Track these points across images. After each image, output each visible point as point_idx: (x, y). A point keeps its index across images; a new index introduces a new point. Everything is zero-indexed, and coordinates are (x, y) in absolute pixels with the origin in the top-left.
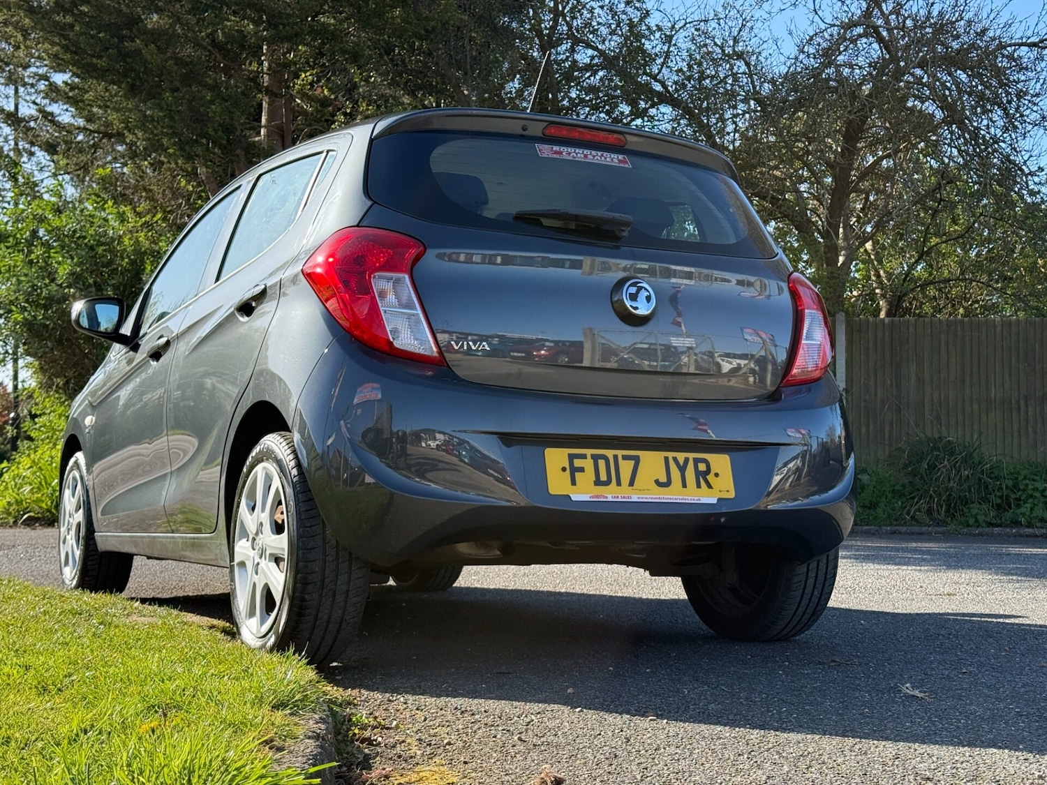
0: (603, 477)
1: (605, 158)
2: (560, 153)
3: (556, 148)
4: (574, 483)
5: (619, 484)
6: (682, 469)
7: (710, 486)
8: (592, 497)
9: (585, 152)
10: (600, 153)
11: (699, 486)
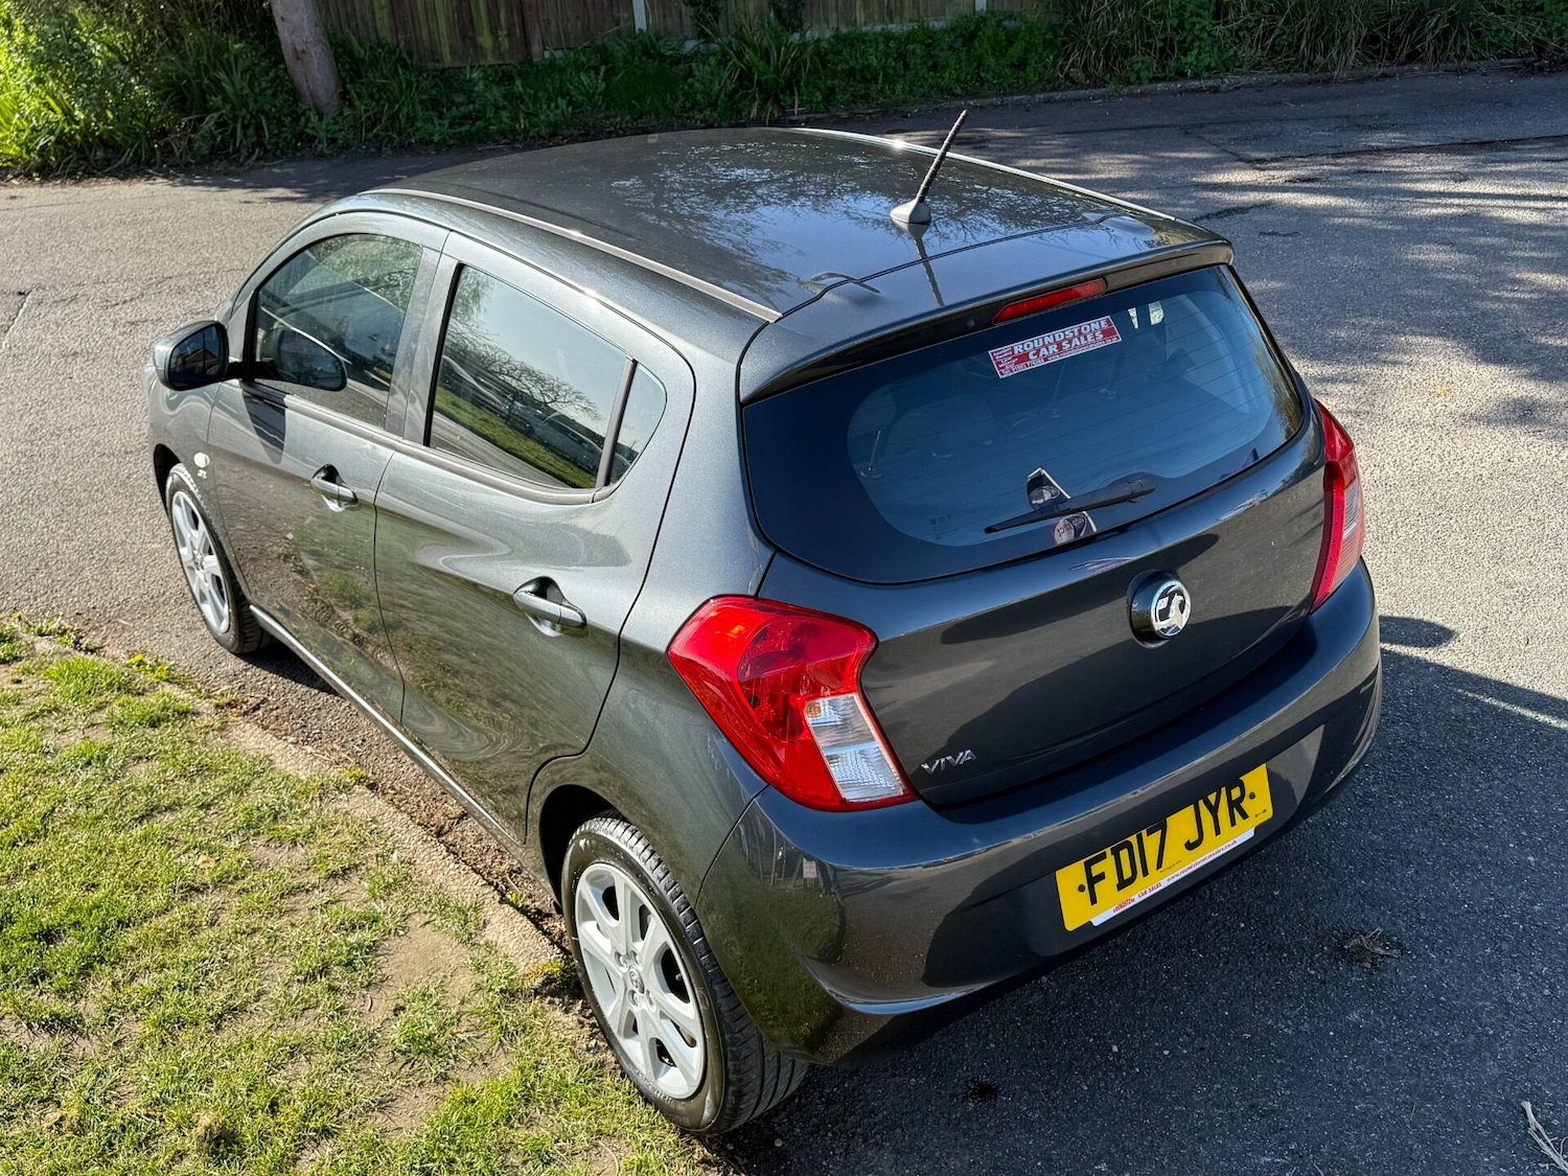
0: (1127, 874)
1: (1086, 339)
2: (1024, 358)
3: (1018, 348)
4: (1094, 900)
5: (1145, 873)
6: (1214, 810)
7: (1244, 816)
8: (1117, 909)
9: (1057, 339)
10: (1075, 328)
11: (1233, 823)
